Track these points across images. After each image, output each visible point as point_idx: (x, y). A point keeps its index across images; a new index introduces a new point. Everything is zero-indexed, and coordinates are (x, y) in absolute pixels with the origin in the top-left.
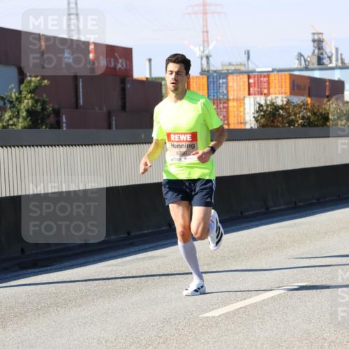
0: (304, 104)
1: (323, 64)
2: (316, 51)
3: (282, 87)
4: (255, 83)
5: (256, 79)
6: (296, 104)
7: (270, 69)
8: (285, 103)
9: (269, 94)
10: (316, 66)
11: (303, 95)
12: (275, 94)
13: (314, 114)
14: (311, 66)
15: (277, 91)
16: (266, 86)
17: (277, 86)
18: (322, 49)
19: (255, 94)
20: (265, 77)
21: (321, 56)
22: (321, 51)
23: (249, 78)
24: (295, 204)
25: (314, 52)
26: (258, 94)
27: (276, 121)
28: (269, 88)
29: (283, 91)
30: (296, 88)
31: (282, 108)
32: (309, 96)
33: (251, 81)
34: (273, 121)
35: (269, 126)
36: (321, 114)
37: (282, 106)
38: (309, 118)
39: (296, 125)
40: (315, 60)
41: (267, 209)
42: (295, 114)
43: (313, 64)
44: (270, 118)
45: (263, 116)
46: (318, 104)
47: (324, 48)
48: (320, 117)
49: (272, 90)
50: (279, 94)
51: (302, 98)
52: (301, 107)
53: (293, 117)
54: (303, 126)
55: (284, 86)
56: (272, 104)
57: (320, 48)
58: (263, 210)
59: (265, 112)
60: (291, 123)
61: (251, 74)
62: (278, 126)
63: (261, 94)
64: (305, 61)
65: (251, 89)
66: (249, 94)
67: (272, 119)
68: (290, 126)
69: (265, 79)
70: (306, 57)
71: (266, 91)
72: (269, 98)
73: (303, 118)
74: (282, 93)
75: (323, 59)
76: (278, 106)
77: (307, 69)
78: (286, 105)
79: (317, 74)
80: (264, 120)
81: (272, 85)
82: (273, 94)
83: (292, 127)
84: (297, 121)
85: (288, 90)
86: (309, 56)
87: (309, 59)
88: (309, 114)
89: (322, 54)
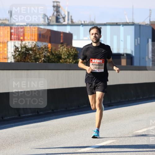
0: (45, 48)
1: (59, 22)
2: (55, 13)
3: (32, 36)
4: (15, 32)
5: (16, 29)
6: (40, 47)
7: (26, 24)
8: (33, 46)
9: (24, 40)
10: (55, 23)
11: (45, 42)
12: (28, 40)
13: (52, 54)
14: (51, 23)
15: (29, 38)
16: (22, 35)
17: (29, 35)
18: (59, 12)
19: (15, 40)
20: (21, 28)
21: (58, 17)
22: (59, 14)
23: (11, 29)
24: (38, 112)
25: (54, 14)
26: (17, 40)
27: (27, 58)
28: (24, 36)
29: (33, 38)
30: (41, 37)
31: (31, 49)
32: (50, 42)
33: (12, 31)
34: (25, 58)
35: (22, 62)
36: (56, 54)
37: (31, 48)
38: (49, 57)
39: (40, 61)
40: (54, 19)
41: (19, 115)
42: (40, 54)
43: (53, 22)
44: (23, 55)
45: (19, 54)
46: (55, 48)
47: (60, 11)
48: (56, 57)
49: (26, 38)
50: (30, 40)
51: (44, 44)
52: (43, 49)
53: (38, 56)
54: (44, 62)
55: (34, 35)
56: (25, 47)
57: (58, 11)
58: (16, 116)
59: (20, 52)
60: (37, 59)
61: (12, 26)
62: (28, 62)
63: (19, 40)
64: (48, 19)
65: (12, 36)
66: (11, 40)
67: (24, 56)
68: (36, 62)
69: (22, 30)
70: (48, 17)
71: (22, 38)
72: (24, 43)
73: (45, 56)
74: (32, 40)
75: (59, 19)
76: (29, 48)
77: (49, 24)
78: (33, 48)
79: (55, 28)
80: (19, 57)
81: (26, 34)
82: (26, 40)
83: (38, 62)
84: (41, 59)
85: (36, 38)
86: (50, 17)
87: (50, 18)
88: (48, 54)
89: (59, 15)
